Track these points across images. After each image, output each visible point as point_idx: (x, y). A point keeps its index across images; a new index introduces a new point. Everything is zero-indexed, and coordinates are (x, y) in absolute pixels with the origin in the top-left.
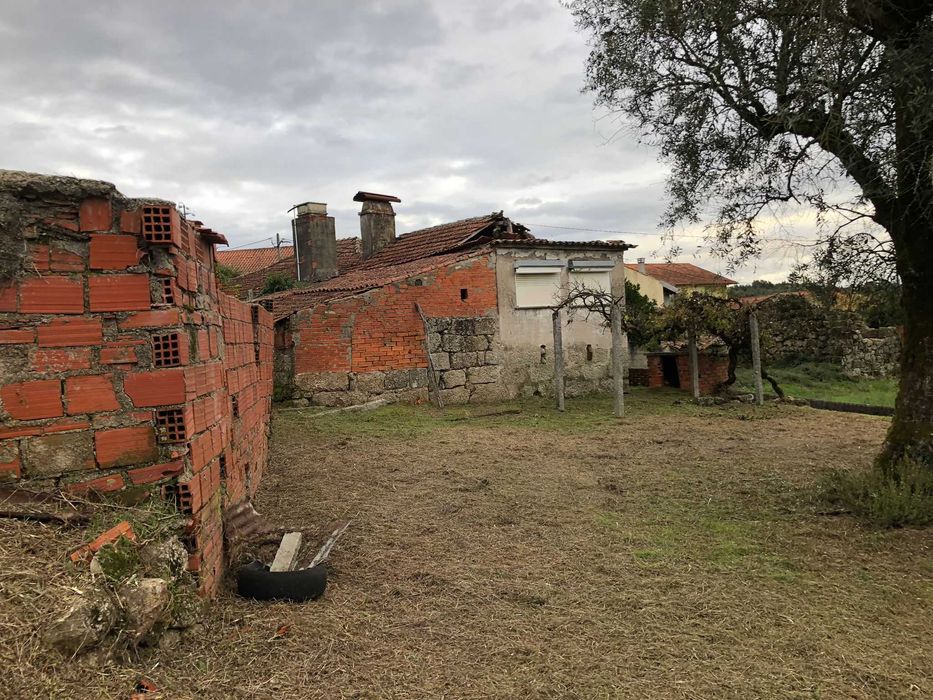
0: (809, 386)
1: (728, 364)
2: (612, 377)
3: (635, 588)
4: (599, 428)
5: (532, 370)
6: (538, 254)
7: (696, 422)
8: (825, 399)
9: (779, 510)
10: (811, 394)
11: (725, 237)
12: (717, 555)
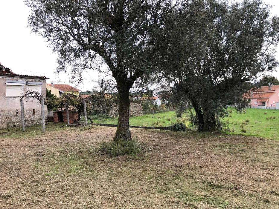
0: (100, 120)
1: (78, 114)
2: (41, 119)
3: (44, 185)
4: (37, 136)
5: (12, 118)
6: (15, 78)
7: (67, 132)
8: (104, 123)
9: (89, 155)
10: (101, 122)
11: (73, 77)
12: (71, 171)
